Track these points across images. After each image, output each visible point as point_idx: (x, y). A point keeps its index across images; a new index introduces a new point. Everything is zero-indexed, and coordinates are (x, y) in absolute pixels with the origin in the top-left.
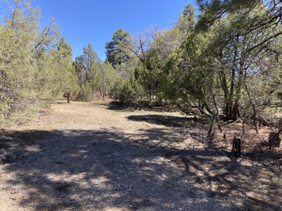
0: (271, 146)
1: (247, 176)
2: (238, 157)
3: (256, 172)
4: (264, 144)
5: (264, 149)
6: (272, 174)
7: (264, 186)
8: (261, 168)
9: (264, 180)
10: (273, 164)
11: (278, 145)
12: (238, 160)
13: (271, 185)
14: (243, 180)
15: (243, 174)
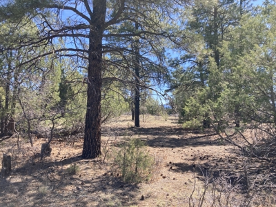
0: (42, 157)
1: (16, 193)
2: (7, 175)
3: (25, 186)
4: (36, 156)
5: (36, 160)
6: (40, 184)
7: (32, 198)
8: (30, 181)
9: (32, 192)
10: (42, 174)
11: (48, 154)
12: (8, 179)
13: (38, 195)
14: (10, 199)
15: (11, 192)
